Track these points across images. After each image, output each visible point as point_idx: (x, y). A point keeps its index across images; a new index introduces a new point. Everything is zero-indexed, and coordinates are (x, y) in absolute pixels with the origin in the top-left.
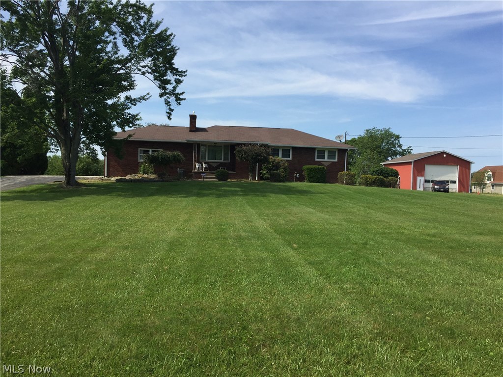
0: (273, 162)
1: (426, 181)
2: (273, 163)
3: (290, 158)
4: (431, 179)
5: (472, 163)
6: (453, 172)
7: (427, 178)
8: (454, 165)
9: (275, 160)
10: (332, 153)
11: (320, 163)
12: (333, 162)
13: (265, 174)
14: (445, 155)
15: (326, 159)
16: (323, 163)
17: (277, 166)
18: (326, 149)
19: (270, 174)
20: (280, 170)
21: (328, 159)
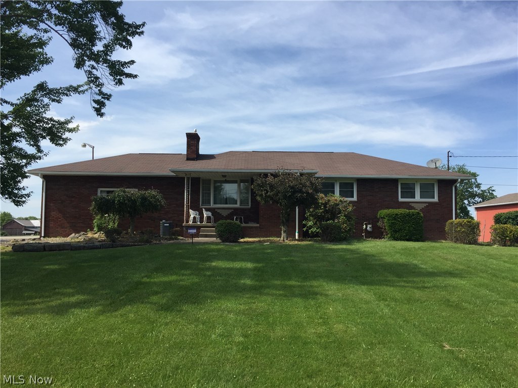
0: (325, 204)
2: (325, 207)
3: (355, 199)
9: (329, 201)
10: (427, 187)
11: (407, 205)
12: (429, 203)
13: (311, 227)
15: (418, 198)
16: (413, 205)
17: (333, 212)
18: (417, 180)
19: (320, 227)
20: (338, 218)
21: (421, 197)
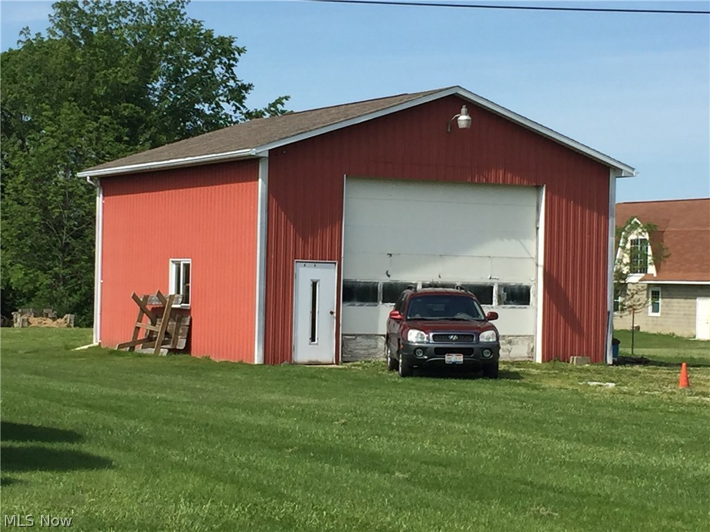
1: (353, 293)
4: (382, 280)
5: (618, 172)
6: (516, 233)
7: (361, 274)
8: (520, 186)
14: (463, 119)
